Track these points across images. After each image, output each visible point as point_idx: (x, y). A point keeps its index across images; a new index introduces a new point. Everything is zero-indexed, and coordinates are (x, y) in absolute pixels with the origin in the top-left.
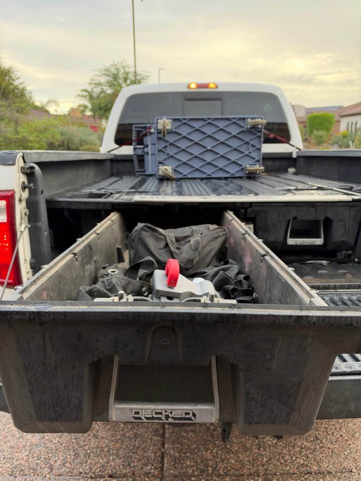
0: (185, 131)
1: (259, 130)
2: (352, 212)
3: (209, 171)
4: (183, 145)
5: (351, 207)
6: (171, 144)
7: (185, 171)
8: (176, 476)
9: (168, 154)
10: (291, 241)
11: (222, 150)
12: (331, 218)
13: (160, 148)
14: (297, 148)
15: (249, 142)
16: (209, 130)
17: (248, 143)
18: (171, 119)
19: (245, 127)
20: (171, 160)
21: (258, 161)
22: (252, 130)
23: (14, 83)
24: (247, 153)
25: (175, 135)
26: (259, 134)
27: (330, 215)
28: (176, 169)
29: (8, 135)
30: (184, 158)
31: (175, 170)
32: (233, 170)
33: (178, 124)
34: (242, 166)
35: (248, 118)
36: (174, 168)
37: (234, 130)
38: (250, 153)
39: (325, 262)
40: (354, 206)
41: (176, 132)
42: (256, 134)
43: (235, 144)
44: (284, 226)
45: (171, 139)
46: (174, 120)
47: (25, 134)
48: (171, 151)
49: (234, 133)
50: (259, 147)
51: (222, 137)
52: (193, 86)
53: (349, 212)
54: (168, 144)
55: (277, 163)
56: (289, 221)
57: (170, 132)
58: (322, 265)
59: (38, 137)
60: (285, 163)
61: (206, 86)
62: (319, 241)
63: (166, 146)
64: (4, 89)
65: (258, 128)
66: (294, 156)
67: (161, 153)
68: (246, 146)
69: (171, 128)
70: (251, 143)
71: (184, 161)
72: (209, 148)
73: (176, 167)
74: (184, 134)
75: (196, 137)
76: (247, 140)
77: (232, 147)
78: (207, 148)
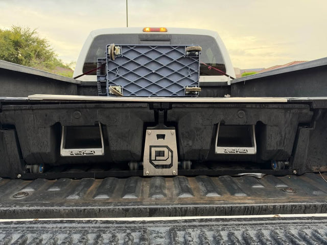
0: (132, 56)
1: (197, 56)
2: (288, 115)
3: (154, 91)
4: (131, 68)
5: (286, 109)
6: (120, 67)
7: (132, 90)
9: (118, 76)
10: (220, 150)
11: (165, 73)
12: (264, 122)
13: (110, 71)
14: (231, 78)
16: (153, 56)
17: (187, 68)
18: (120, 46)
19: (185, 54)
20: (121, 81)
21: (196, 84)
23: (46, 49)
24: (187, 76)
25: (124, 60)
26: (196, 61)
27: (263, 119)
30: (132, 79)
31: (123, 89)
32: (175, 91)
33: (126, 50)
34: (183, 87)
36: (123, 87)
37: (175, 57)
38: (189, 76)
39: (259, 175)
40: (290, 109)
41: (124, 57)
42: (194, 60)
43: (176, 68)
44: (210, 130)
45: (120, 63)
46: (123, 47)
48: (121, 73)
49: (175, 60)
50: (196, 71)
51: (165, 62)
52: (148, 29)
53: (285, 116)
54: (117, 67)
57: (119, 57)
58: (256, 177)
60: (222, 91)
61: (158, 30)
62: (252, 151)
63: (116, 69)
64: (39, 52)
65: (195, 55)
66: (229, 84)
67: (111, 75)
68: (185, 70)
69: (120, 53)
70: (189, 68)
71: (132, 82)
72: (154, 72)
73: (124, 87)
74: (132, 59)
75: (142, 62)
76: (186, 65)
77: (174, 71)
78: (152, 71)
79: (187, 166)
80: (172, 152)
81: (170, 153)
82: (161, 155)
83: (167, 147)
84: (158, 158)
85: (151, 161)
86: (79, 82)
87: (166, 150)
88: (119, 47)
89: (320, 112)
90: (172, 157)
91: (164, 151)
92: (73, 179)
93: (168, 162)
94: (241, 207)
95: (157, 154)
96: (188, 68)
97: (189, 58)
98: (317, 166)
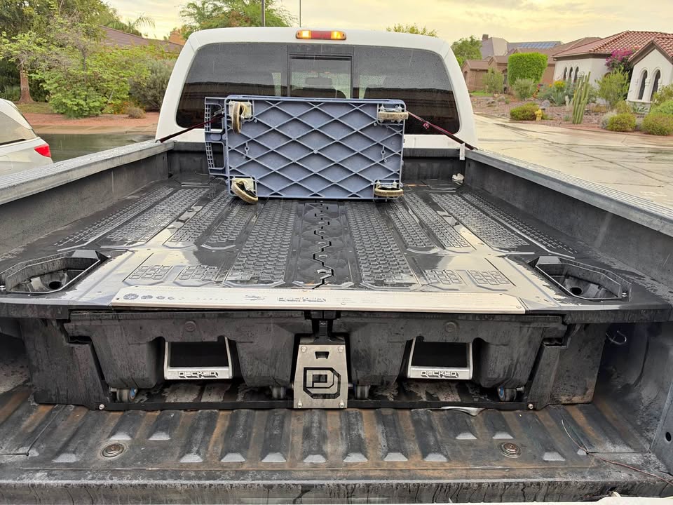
0: (274, 121)
1: (398, 125)
2: (525, 330)
3: (316, 188)
4: (272, 143)
5: (524, 323)
6: (252, 142)
7: (275, 186)
10: (414, 372)
11: (337, 156)
12: (485, 340)
13: (232, 148)
14: (467, 146)
15: (381, 144)
16: (315, 122)
17: (378, 145)
18: (251, 101)
19: (376, 119)
20: (253, 168)
21: (396, 175)
22: (386, 125)
24: (378, 162)
25: (260, 127)
26: (398, 132)
27: (483, 336)
28: (261, 182)
29: (72, 71)
30: (274, 165)
31: (258, 184)
32: (355, 188)
33: (263, 109)
34: (370, 182)
35: (380, 105)
36: (256, 181)
37: (357, 124)
38: (383, 162)
39: (473, 410)
40: (529, 323)
41: (259, 123)
42: (394, 132)
43: (358, 146)
44: (400, 349)
45: (252, 133)
46: (257, 103)
47: (97, 70)
48: (254, 154)
49: (357, 130)
50: (397, 153)
51: (337, 134)
52: (306, 34)
53: (521, 331)
54: (246, 142)
55: (436, 165)
56: (409, 343)
57: (248, 122)
58: (468, 414)
59: (118, 74)
60: (448, 166)
61: (327, 36)
62: (465, 374)
63: (244, 145)
66: (462, 157)
67: (235, 155)
68: (376, 150)
69: (250, 115)
70: (384, 145)
71: (274, 170)
72: (315, 152)
73: (260, 179)
74: (274, 127)
75: (294, 133)
76: (378, 141)
77: (354, 151)
78: (312, 151)
79: (362, 393)
80: (339, 376)
81: (336, 378)
82: (321, 380)
83: (331, 369)
84: (316, 385)
85: (305, 389)
87: (329, 373)
88: (249, 103)
89: (578, 328)
90: (339, 383)
91: (326, 376)
92: (185, 410)
93: (333, 390)
94: (431, 485)
95: (315, 380)
96: (381, 146)
97: (384, 127)
98: (569, 396)
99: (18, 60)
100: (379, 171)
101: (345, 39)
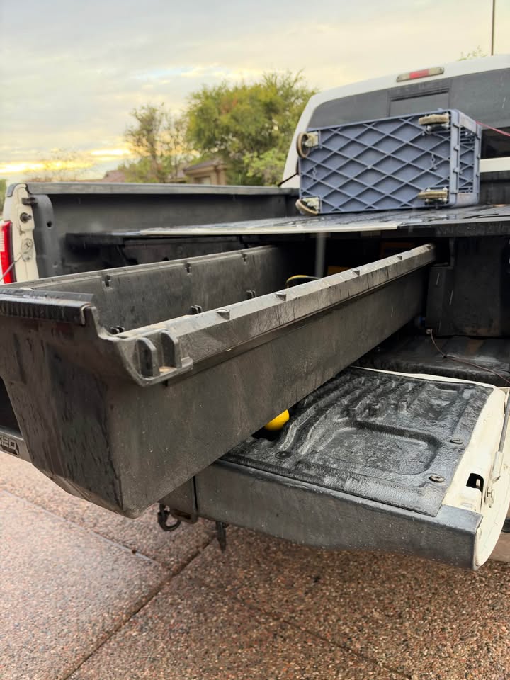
0: (335, 145)
1: (447, 131)
3: (370, 201)
4: (335, 165)
6: (319, 166)
7: (336, 203)
8: (191, 578)
9: (315, 180)
11: (388, 168)
13: (304, 173)
15: (431, 152)
16: (369, 141)
17: (428, 154)
18: (318, 131)
19: (424, 130)
20: (320, 189)
21: (447, 182)
22: (434, 133)
24: (428, 170)
25: (324, 153)
26: (446, 139)
28: (324, 200)
30: (334, 184)
31: (323, 202)
32: (405, 197)
33: (327, 136)
34: (419, 191)
36: (321, 199)
37: (406, 136)
38: (432, 170)
41: (324, 149)
42: (442, 139)
43: (408, 157)
45: (319, 159)
46: (323, 132)
48: (319, 176)
49: (406, 142)
50: (446, 159)
51: (388, 148)
54: (314, 166)
57: (317, 150)
61: (424, 74)
63: (312, 170)
65: (444, 129)
68: (426, 159)
69: (316, 143)
70: (433, 154)
71: (335, 188)
72: (370, 167)
73: (324, 198)
74: (336, 150)
75: (352, 153)
76: (427, 150)
77: (404, 163)
78: (366, 166)
86: (286, 192)
88: (316, 133)
96: (431, 154)
97: (432, 135)
99: (263, 175)
100: (430, 179)
101: (442, 73)
